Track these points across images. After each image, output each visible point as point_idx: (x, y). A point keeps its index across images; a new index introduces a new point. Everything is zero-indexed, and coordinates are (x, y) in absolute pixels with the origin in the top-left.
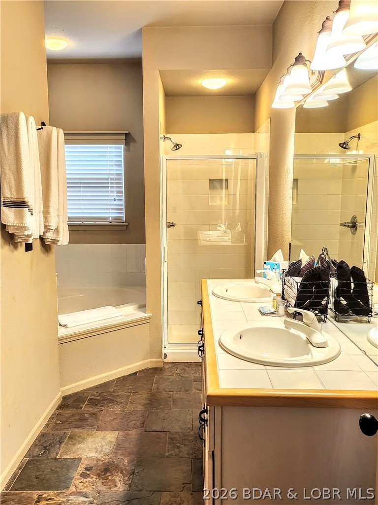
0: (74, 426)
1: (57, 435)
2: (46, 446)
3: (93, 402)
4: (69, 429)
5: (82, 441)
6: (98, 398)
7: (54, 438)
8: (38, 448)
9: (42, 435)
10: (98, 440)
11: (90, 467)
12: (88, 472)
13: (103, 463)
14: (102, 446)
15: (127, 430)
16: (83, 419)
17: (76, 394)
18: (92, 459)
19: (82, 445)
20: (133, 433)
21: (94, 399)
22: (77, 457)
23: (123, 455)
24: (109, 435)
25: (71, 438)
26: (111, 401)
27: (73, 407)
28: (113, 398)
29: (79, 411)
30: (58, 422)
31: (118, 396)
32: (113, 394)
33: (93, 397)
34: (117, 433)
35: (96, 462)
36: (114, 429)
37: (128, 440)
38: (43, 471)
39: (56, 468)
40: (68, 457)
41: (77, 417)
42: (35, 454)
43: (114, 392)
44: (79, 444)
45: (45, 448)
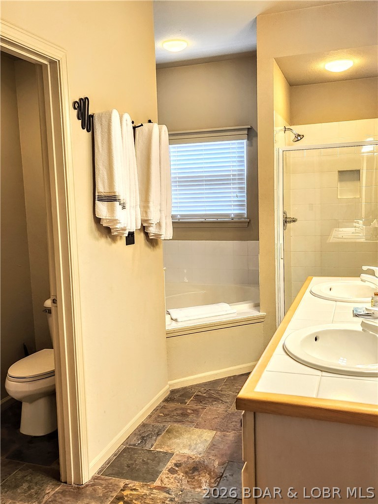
0: (174, 420)
1: (157, 427)
2: (144, 437)
3: (199, 399)
4: (169, 423)
5: (178, 436)
6: (204, 395)
7: (153, 429)
8: (136, 437)
9: (144, 425)
10: (193, 437)
11: (180, 464)
12: (177, 469)
13: (194, 462)
14: (196, 444)
15: (225, 431)
16: (184, 415)
17: (184, 389)
18: (183, 456)
19: (177, 441)
20: (231, 436)
21: (200, 396)
22: (170, 451)
23: (216, 456)
24: (206, 434)
25: (169, 431)
26: (216, 399)
27: (178, 401)
28: (219, 397)
29: (183, 406)
30: (161, 414)
31: (225, 395)
32: (221, 392)
33: (200, 393)
34: (215, 432)
35: (186, 460)
36: (212, 429)
37: (224, 442)
38: (135, 461)
39: (148, 459)
40: (161, 450)
41: (179, 412)
42: (132, 443)
43: (221, 391)
44: (175, 438)
45: (143, 437)
